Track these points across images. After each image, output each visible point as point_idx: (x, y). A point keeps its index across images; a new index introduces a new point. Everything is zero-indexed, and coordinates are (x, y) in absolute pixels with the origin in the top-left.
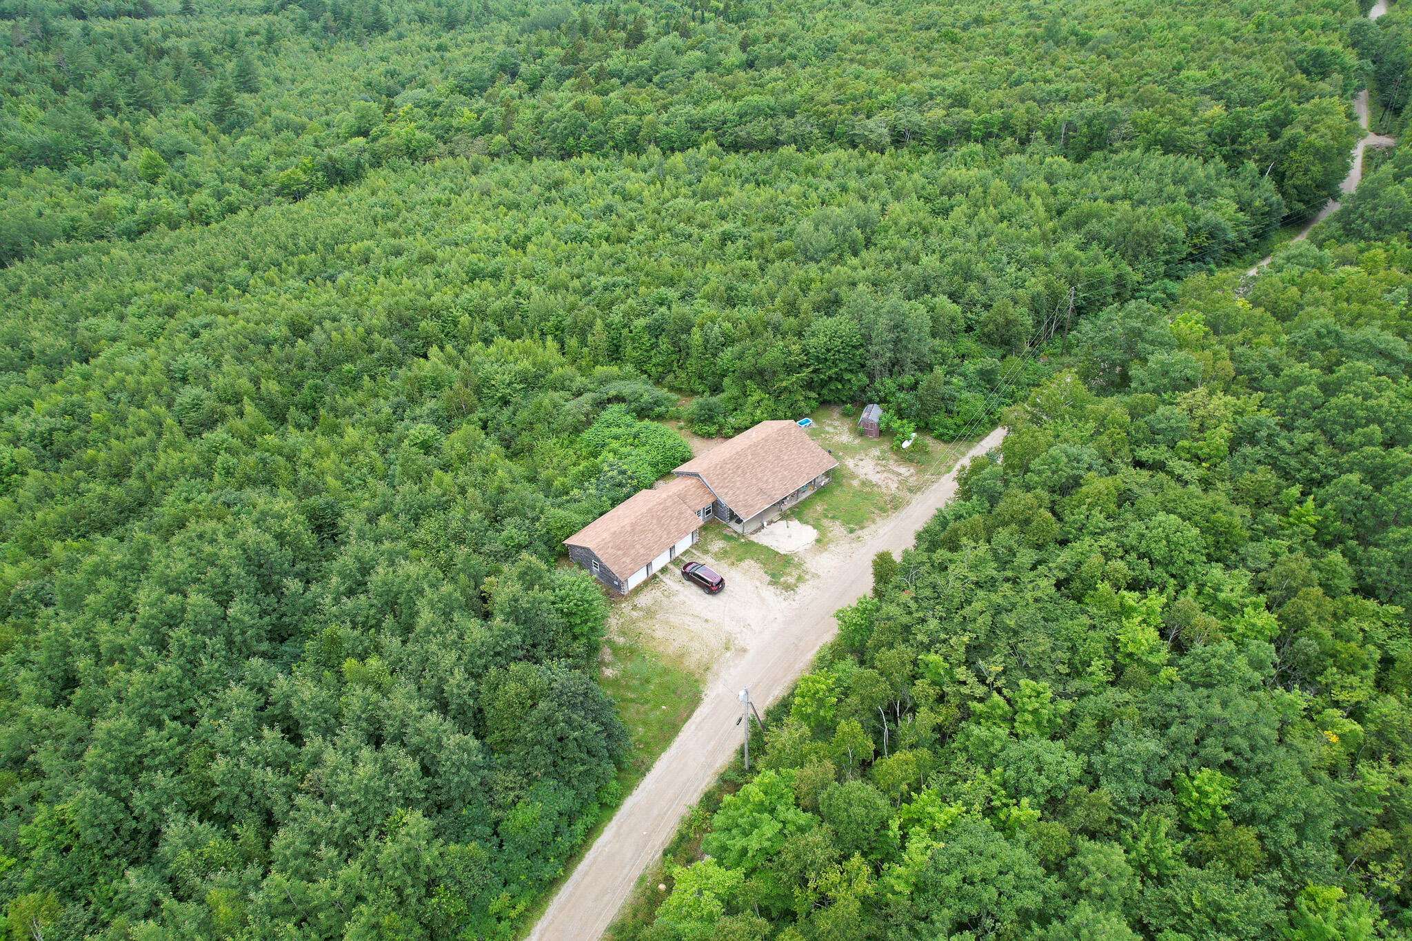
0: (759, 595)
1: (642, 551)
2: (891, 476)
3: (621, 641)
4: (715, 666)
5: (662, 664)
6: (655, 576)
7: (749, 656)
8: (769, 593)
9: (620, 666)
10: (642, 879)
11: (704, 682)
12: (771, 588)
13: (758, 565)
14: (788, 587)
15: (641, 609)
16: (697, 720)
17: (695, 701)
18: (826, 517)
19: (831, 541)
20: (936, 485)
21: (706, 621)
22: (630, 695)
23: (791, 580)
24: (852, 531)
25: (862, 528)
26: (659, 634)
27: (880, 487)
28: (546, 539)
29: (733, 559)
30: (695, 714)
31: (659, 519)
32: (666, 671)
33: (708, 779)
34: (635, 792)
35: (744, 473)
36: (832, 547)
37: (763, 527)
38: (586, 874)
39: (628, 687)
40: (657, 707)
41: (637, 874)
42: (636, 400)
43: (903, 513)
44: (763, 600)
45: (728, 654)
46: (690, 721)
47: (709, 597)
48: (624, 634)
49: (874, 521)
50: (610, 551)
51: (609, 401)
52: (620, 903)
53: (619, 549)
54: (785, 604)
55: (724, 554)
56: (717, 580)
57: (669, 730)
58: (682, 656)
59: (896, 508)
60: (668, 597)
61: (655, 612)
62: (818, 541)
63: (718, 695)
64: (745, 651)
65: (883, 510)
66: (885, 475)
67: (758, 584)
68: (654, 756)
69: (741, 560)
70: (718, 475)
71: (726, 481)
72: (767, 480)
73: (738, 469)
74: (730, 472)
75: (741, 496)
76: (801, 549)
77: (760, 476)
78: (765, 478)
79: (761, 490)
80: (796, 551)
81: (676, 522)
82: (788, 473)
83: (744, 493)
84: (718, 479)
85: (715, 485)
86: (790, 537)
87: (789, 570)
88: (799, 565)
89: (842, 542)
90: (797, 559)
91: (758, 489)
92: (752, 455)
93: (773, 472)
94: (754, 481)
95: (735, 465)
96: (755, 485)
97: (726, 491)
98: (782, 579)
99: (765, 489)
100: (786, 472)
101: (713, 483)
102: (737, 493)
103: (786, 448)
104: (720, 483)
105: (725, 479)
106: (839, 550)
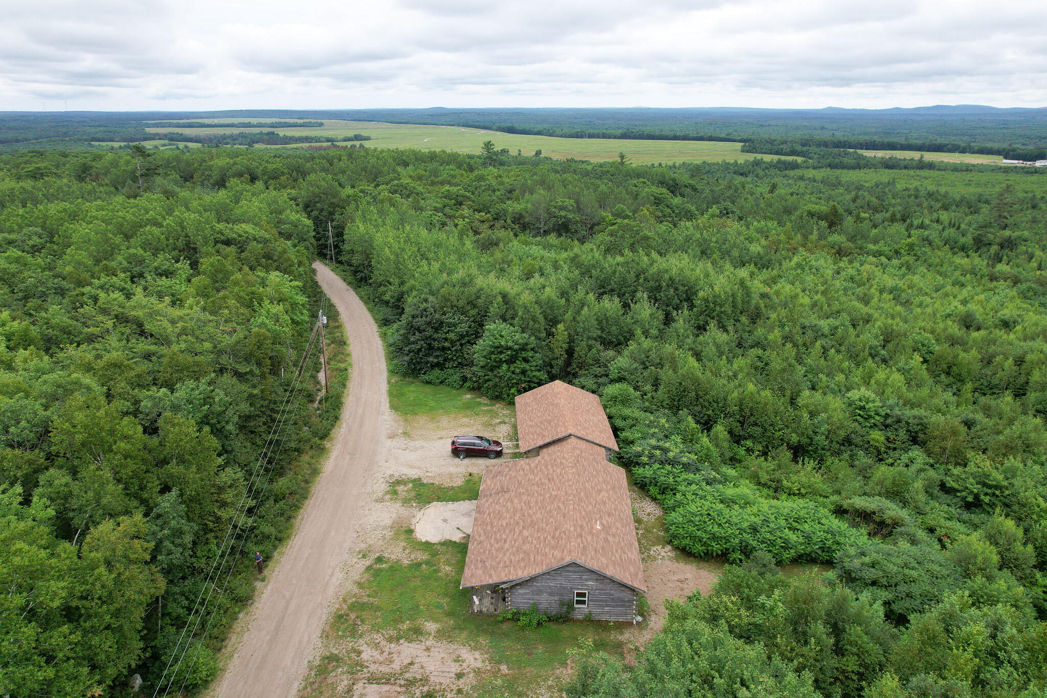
2: (384, 669)
4: (402, 423)
7: (382, 436)
8: (411, 472)
11: (400, 415)
12: (413, 475)
13: (446, 484)
14: (398, 482)
17: (394, 407)
18: (427, 563)
19: (394, 538)
23: (401, 488)
24: (379, 560)
25: (369, 568)
27: (390, 640)
30: (387, 404)
36: (389, 534)
43: (321, 618)
45: (400, 431)
46: (387, 401)
49: (360, 585)
54: (389, 472)
59: (340, 618)
62: (410, 532)
63: (382, 414)
64: (390, 437)
65: (358, 607)
66: (396, 666)
70: (555, 460)
71: (543, 467)
72: (512, 502)
73: (549, 480)
74: (551, 471)
75: (514, 474)
76: (419, 515)
77: (525, 498)
78: (516, 501)
79: (505, 492)
80: (422, 511)
81: (538, 432)
82: (502, 525)
83: (516, 477)
84: (551, 460)
85: (546, 457)
86: (445, 521)
87: (413, 494)
88: (406, 502)
89: (380, 543)
90: (414, 504)
91: (508, 491)
92: (556, 496)
93: (516, 511)
94: (522, 491)
95: (555, 477)
96: (517, 489)
97: (533, 465)
98: (411, 485)
99: (503, 496)
100: (504, 523)
101: (549, 455)
102: (521, 472)
103: (539, 538)
104: (545, 461)
105: (546, 467)
106: (377, 532)
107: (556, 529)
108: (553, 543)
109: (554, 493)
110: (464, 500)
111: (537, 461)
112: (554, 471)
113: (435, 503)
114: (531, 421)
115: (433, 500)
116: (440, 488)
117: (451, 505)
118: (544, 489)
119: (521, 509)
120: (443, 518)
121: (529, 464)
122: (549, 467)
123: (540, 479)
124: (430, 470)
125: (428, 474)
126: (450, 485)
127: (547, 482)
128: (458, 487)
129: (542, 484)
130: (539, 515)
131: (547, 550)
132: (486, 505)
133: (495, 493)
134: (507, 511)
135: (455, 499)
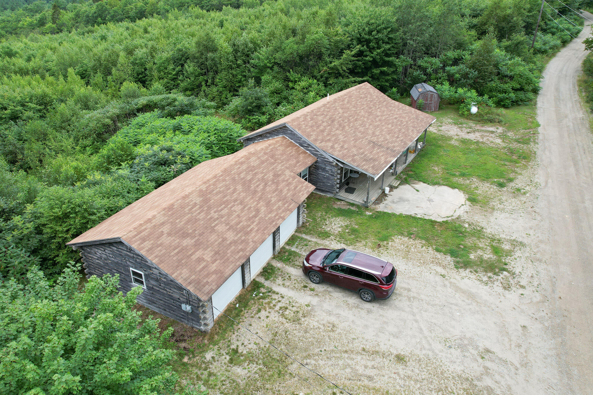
1: (231, 236)
6: (256, 285)
12: (467, 274)
15: (251, 358)
19: (488, 199)
21: (400, 359)
24: (501, 184)
28: (34, 242)
31: (246, 184)
37: (384, 195)
42: (169, 104)
44: (471, 296)
47: (374, 307)
50: (166, 240)
51: (139, 110)
53: (185, 235)
56: (387, 272)
60: (296, 320)
61: (284, 359)
62: (472, 201)
67: (440, 270)
69: (386, 238)
70: (312, 127)
71: (325, 134)
72: (373, 133)
73: (333, 121)
74: (325, 124)
75: (354, 150)
76: (460, 212)
77: (362, 129)
78: (370, 132)
79: (374, 143)
80: (456, 215)
81: (274, 187)
82: (392, 126)
83: (355, 146)
84: (314, 131)
85: (313, 138)
86: (430, 200)
87: (469, 242)
88: (478, 233)
89: (504, 198)
90: (466, 225)
91: (370, 142)
92: (342, 109)
93: (375, 126)
94: (359, 134)
95: (328, 117)
96: (363, 138)
97: (330, 144)
98: (472, 256)
99: (378, 142)
100: (390, 126)
101: (309, 136)
102: (346, 146)
103: (373, 105)
104: (318, 135)
105: (323, 131)
106: (511, 207)
107: (361, 98)
108: (369, 96)
109: (341, 111)
110: (401, 215)
111: (323, 144)
112: (323, 122)
113: (439, 220)
114: (258, 211)
115: (441, 224)
116: (427, 240)
117: (419, 213)
118: (343, 121)
119: (371, 125)
120: (432, 203)
121: (332, 147)
122: (322, 128)
123: (337, 129)
124: (438, 279)
125: (443, 272)
126: (412, 241)
127: (336, 123)
128: (402, 234)
129: (340, 125)
130: (362, 113)
131: (375, 97)
132: (396, 144)
133: (383, 147)
134: (382, 131)
135: (412, 219)
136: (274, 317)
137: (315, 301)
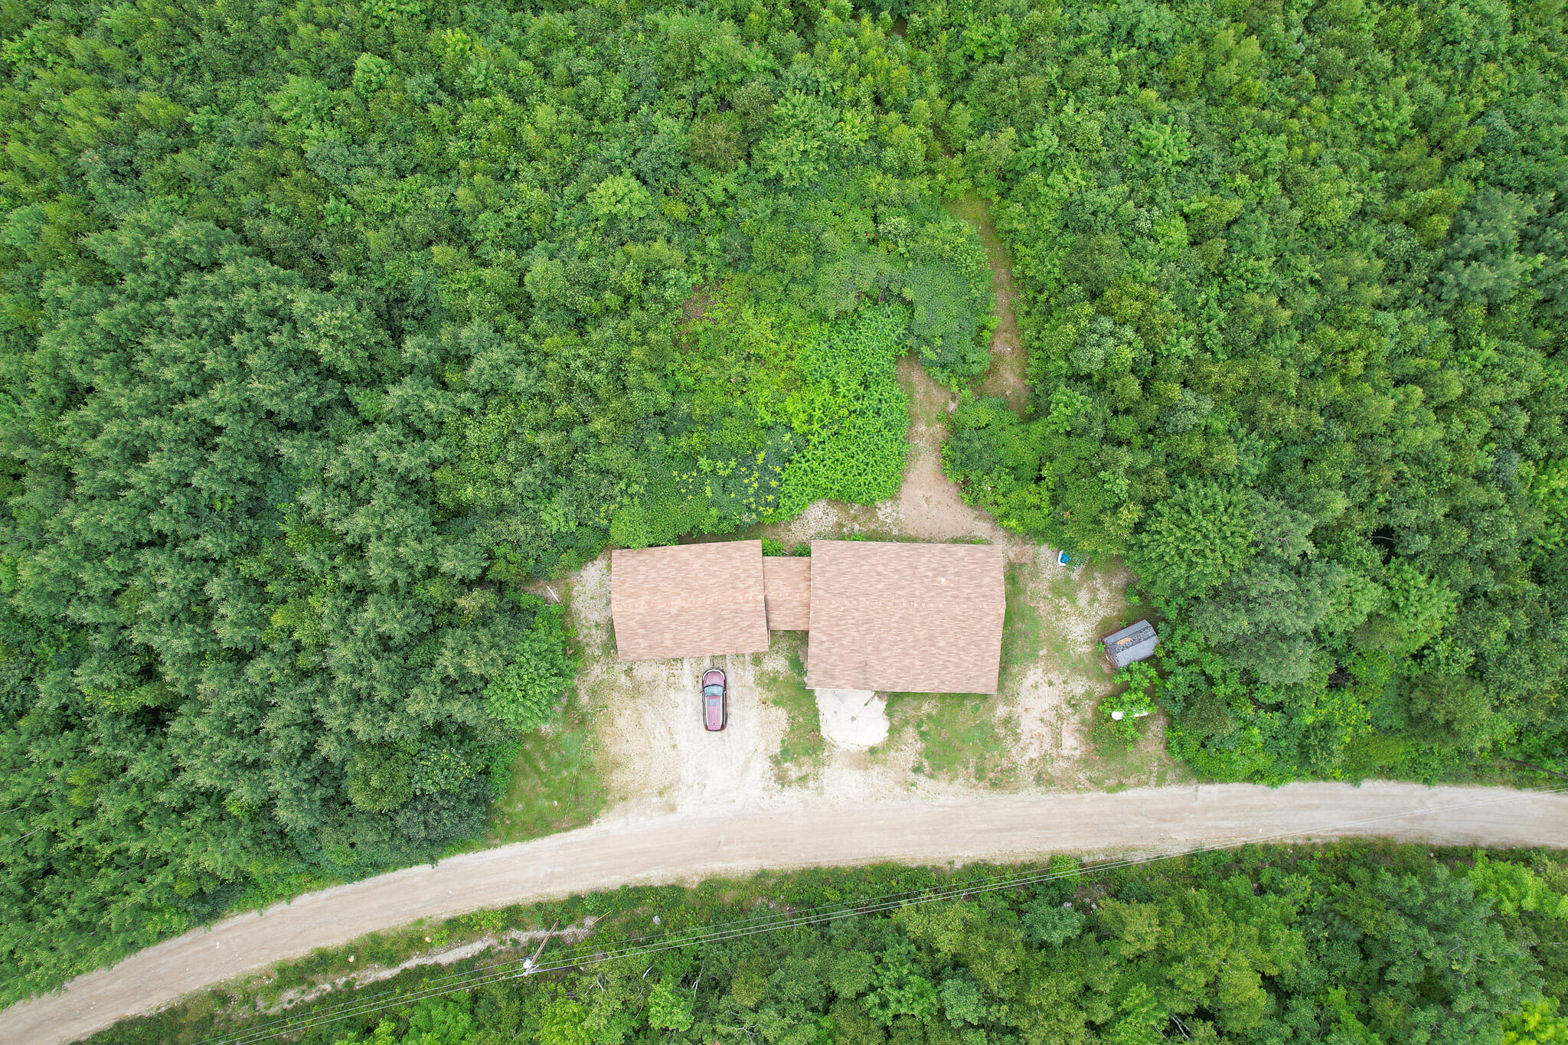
0: (747, 763)
2: (1047, 738)
3: (584, 699)
4: (633, 801)
5: (594, 757)
7: (672, 818)
8: (761, 766)
9: (560, 727)
10: (420, 922)
11: (609, 808)
12: (768, 764)
13: (786, 726)
14: (782, 780)
16: (573, 839)
17: (584, 821)
18: (919, 726)
19: (884, 762)
20: (1073, 796)
21: (674, 746)
22: (542, 765)
23: (794, 772)
24: (917, 770)
25: (931, 776)
26: (621, 723)
29: (772, 695)
30: (574, 832)
32: (588, 768)
33: (530, 894)
34: (471, 855)
35: (869, 631)
36: (876, 771)
38: (389, 883)
39: (546, 755)
40: (550, 797)
41: (420, 915)
44: (745, 770)
45: (655, 800)
46: (563, 834)
47: (698, 729)
48: (594, 693)
49: (952, 779)
50: (632, 623)
52: (393, 923)
53: (644, 627)
55: (769, 681)
57: (539, 827)
58: (617, 765)
59: (995, 784)
60: (669, 686)
61: (640, 694)
62: (872, 750)
63: (607, 832)
64: (673, 809)
65: (980, 773)
66: (1044, 730)
67: (762, 747)
68: (509, 837)
69: (777, 704)
76: (845, 745)
80: (838, 744)
86: (854, 719)
87: (803, 759)
88: (821, 763)
89: (891, 774)
90: (826, 753)
98: (788, 764)
106: (876, 781)
110: (815, 704)
113: (823, 733)
115: (818, 736)
116: (792, 731)
120: (849, 721)
124: (751, 749)
125: (762, 749)
126: (785, 721)
128: (789, 712)
135: (814, 714)
136: (665, 674)
137: (690, 687)
